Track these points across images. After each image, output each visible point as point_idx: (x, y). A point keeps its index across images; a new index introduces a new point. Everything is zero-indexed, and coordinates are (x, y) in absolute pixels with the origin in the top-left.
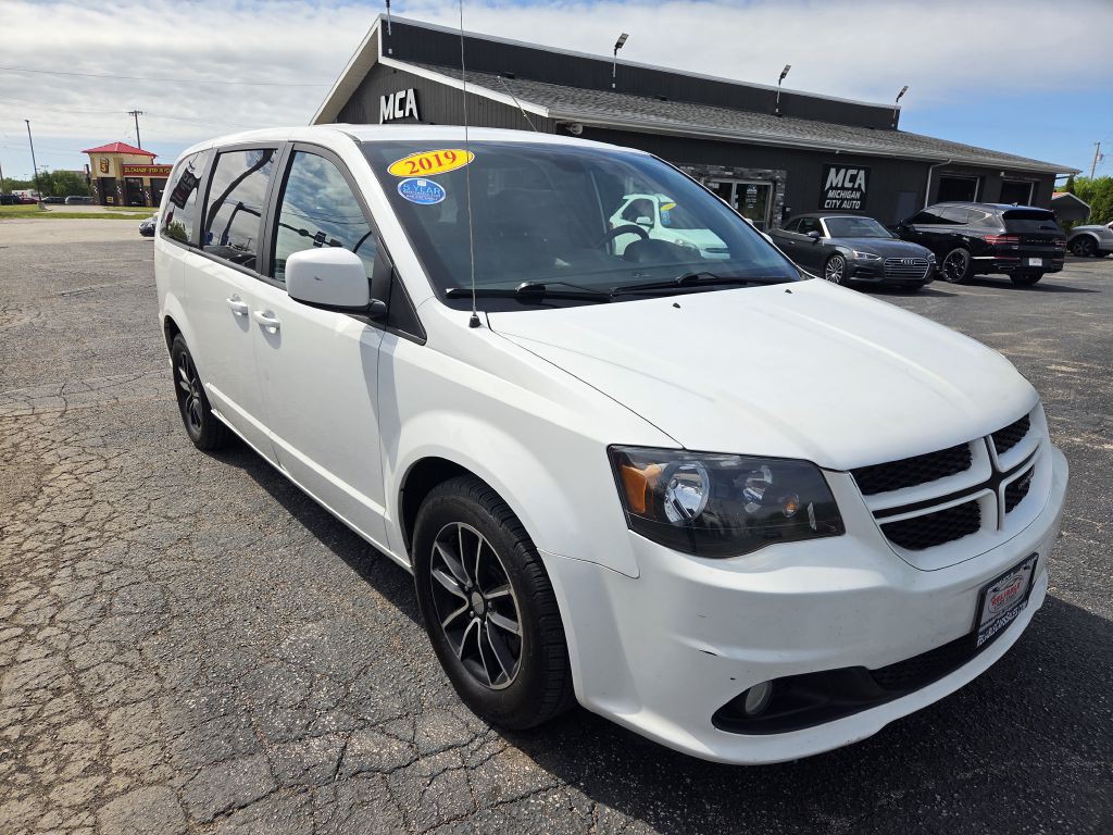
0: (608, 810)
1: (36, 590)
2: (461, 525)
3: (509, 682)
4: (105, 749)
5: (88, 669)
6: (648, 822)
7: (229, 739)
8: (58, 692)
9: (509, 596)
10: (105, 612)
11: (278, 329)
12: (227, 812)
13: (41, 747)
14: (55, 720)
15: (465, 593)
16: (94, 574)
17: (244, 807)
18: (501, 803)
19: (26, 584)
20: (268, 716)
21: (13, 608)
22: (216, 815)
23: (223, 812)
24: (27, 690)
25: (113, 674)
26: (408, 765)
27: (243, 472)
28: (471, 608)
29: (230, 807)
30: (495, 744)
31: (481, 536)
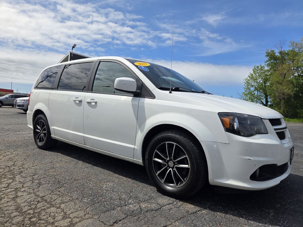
0: (218, 213)
1: (12, 181)
2: (167, 142)
3: (184, 183)
4: (65, 213)
5: (45, 196)
6: (230, 214)
7: (104, 207)
8: (38, 202)
9: (186, 158)
10: (40, 184)
11: (96, 103)
12: (116, 222)
13: (43, 214)
14: (43, 208)
15: (166, 162)
16: (29, 176)
17: (120, 221)
18: (191, 214)
19: (7, 179)
20: (112, 202)
21: (7, 184)
22: (114, 223)
23: (115, 222)
24: (27, 202)
25: (55, 197)
26: (160, 208)
27: (59, 154)
28: (168, 166)
29: (116, 221)
30: (180, 203)
31: (175, 144)
